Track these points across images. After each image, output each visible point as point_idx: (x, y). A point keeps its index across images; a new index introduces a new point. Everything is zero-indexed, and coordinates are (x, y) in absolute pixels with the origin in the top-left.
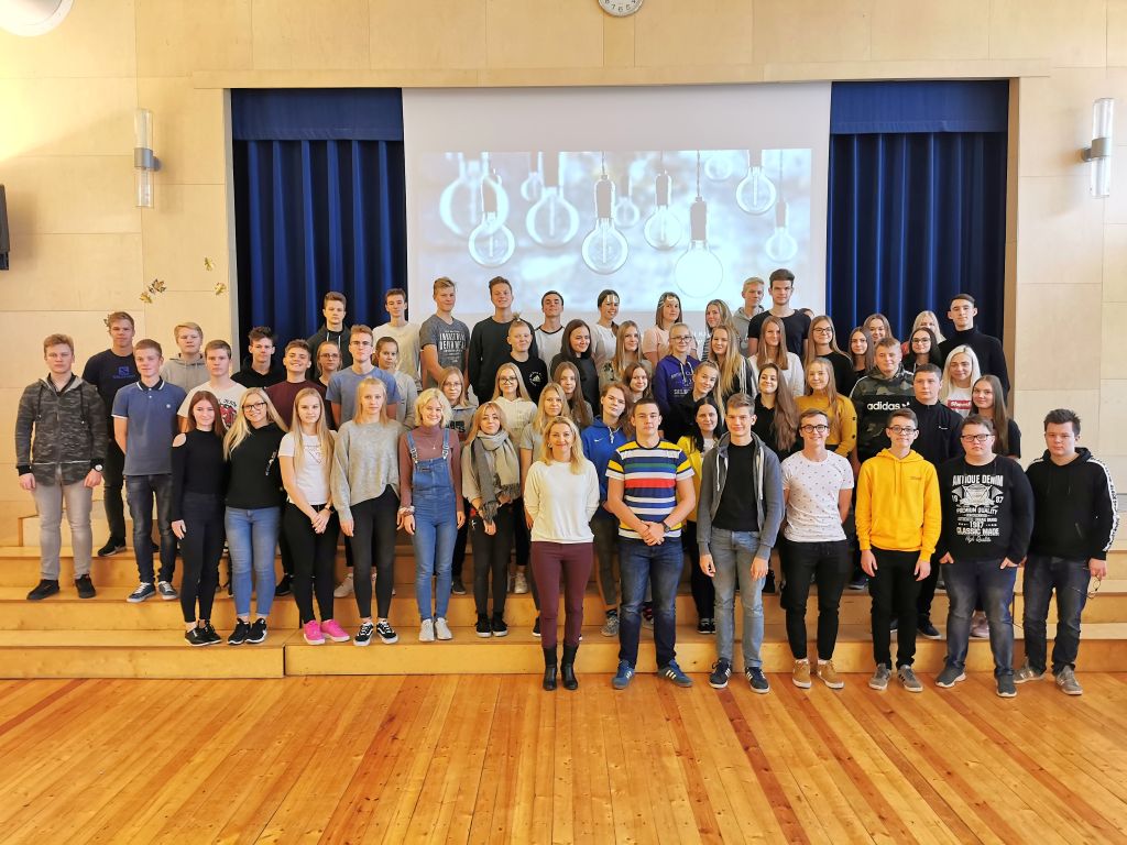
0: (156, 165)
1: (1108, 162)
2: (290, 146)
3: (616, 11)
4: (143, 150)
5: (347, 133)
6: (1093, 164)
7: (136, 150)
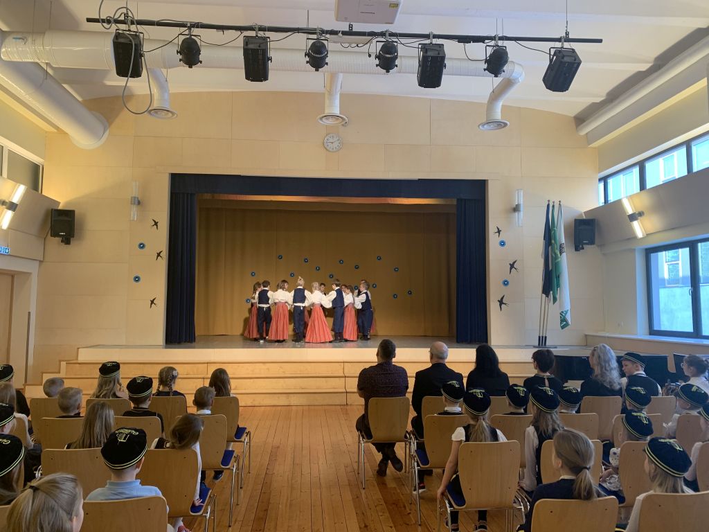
0: (139, 203)
1: (522, 212)
3: (331, 150)
4: (135, 197)
6: (516, 214)
7: (132, 197)
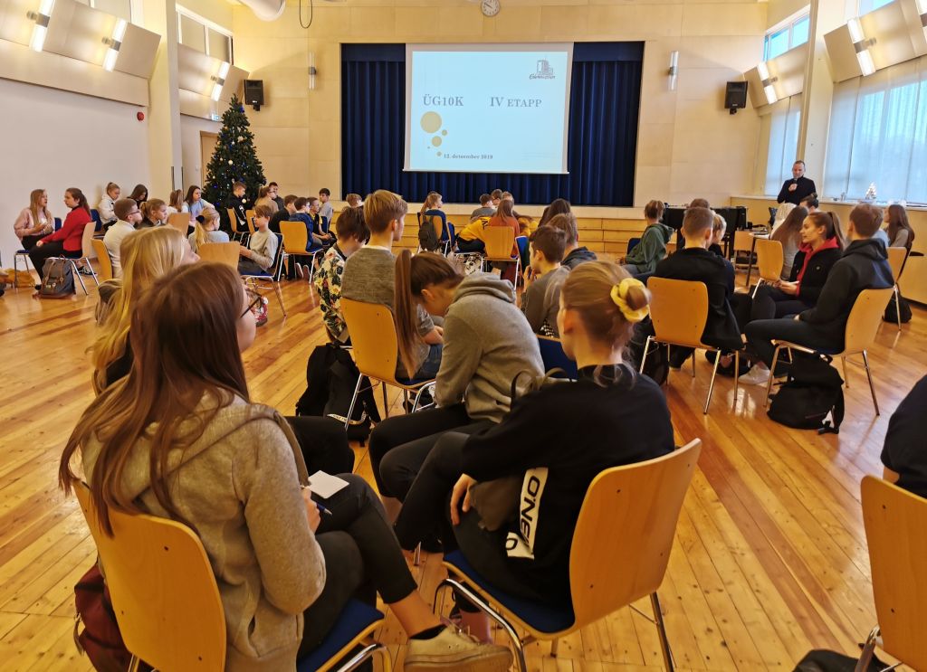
0: (316, 72)
1: (675, 77)
2: (362, 64)
3: (488, 14)
4: (311, 67)
5: (383, 59)
6: (670, 77)
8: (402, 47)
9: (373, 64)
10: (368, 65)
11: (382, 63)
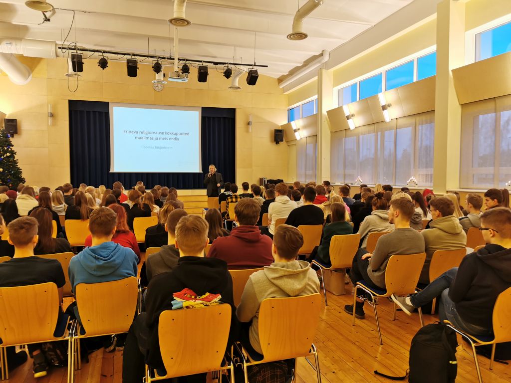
0: (53, 116)
2: (82, 112)
3: (157, 90)
4: (50, 113)
5: (96, 110)
6: (249, 126)
8: (107, 104)
9: (88, 112)
10: (85, 112)
11: (94, 112)
